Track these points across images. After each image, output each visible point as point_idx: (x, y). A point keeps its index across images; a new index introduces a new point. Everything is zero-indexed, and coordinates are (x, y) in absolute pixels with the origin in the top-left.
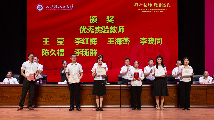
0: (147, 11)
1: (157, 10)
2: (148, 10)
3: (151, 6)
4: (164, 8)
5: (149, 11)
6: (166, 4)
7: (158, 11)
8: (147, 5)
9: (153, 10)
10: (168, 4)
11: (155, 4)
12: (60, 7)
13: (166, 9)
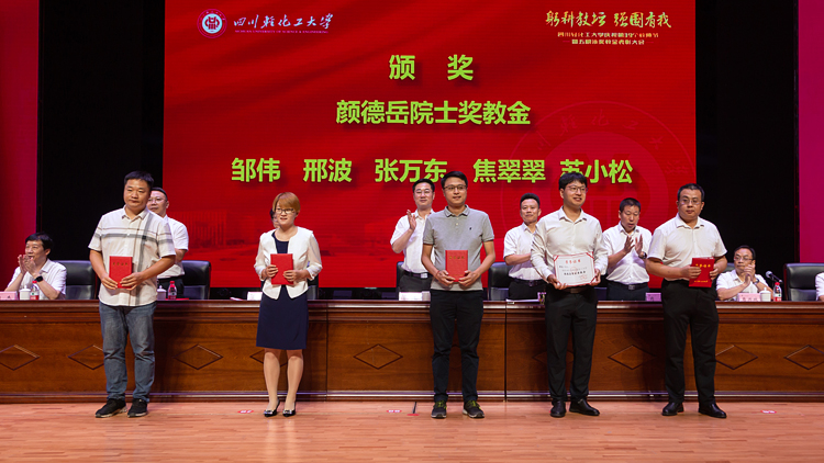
0: (588, 42)
1: (624, 39)
2: (594, 38)
3: (602, 23)
4: (647, 29)
5: (595, 42)
6: (656, 18)
7: (627, 42)
8: (590, 20)
9: (611, 38)
10: (663, 16)
11: (616, 15)
12: (284, 22)
13: (656, 35)
